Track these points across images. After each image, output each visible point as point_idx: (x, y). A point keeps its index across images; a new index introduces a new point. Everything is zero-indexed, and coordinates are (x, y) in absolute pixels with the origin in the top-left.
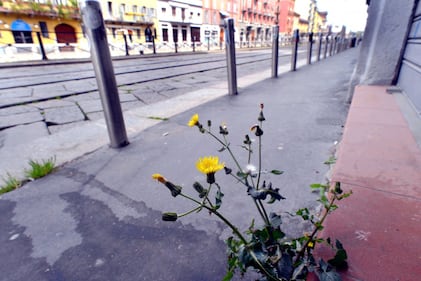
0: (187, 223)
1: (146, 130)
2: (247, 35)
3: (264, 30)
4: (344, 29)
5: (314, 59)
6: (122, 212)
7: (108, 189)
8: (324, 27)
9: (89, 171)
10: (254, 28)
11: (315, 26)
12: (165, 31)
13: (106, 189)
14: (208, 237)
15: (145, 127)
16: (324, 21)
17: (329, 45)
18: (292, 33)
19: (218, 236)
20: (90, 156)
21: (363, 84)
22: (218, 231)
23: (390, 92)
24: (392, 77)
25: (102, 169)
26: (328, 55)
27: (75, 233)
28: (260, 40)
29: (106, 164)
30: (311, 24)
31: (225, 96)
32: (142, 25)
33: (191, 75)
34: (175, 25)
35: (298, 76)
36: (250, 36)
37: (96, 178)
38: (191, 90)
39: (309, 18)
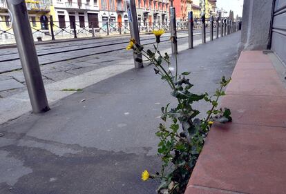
0: (119, 151)
1: (62, 99)
2: (145, 20)
3: (160, 15)
4: (232, 13)
5: (208, 39)
6: (61, 152)
7: (41, 140)
8: (215, 13)
9: (19, 131)
10: (151, 13)
11: (206, 12)
12: (61, 18)
13: (40, 140)
14: (138, 156)
15: (61, 97)
16: (214, 8)
17: (220, 29)
18: (187, 18)
19: (145, 154)
20: (14, 121)
21: (246, 50)
22: (145, 152)
23: (265, 53)
24: (267, 43)
25: (30, 128)
26: (219, 36)
27: (24, 168)
28: (157, 25)
29: (33, 125)
30: (202, 10)
31: (132, 70)
32: (37, 12)
33: (95, 56)
34: (71, 12)
35: (195, 53)
36: (148, 21)
37: (27, 135)
38: (97, 68)
39: (200, 4)
